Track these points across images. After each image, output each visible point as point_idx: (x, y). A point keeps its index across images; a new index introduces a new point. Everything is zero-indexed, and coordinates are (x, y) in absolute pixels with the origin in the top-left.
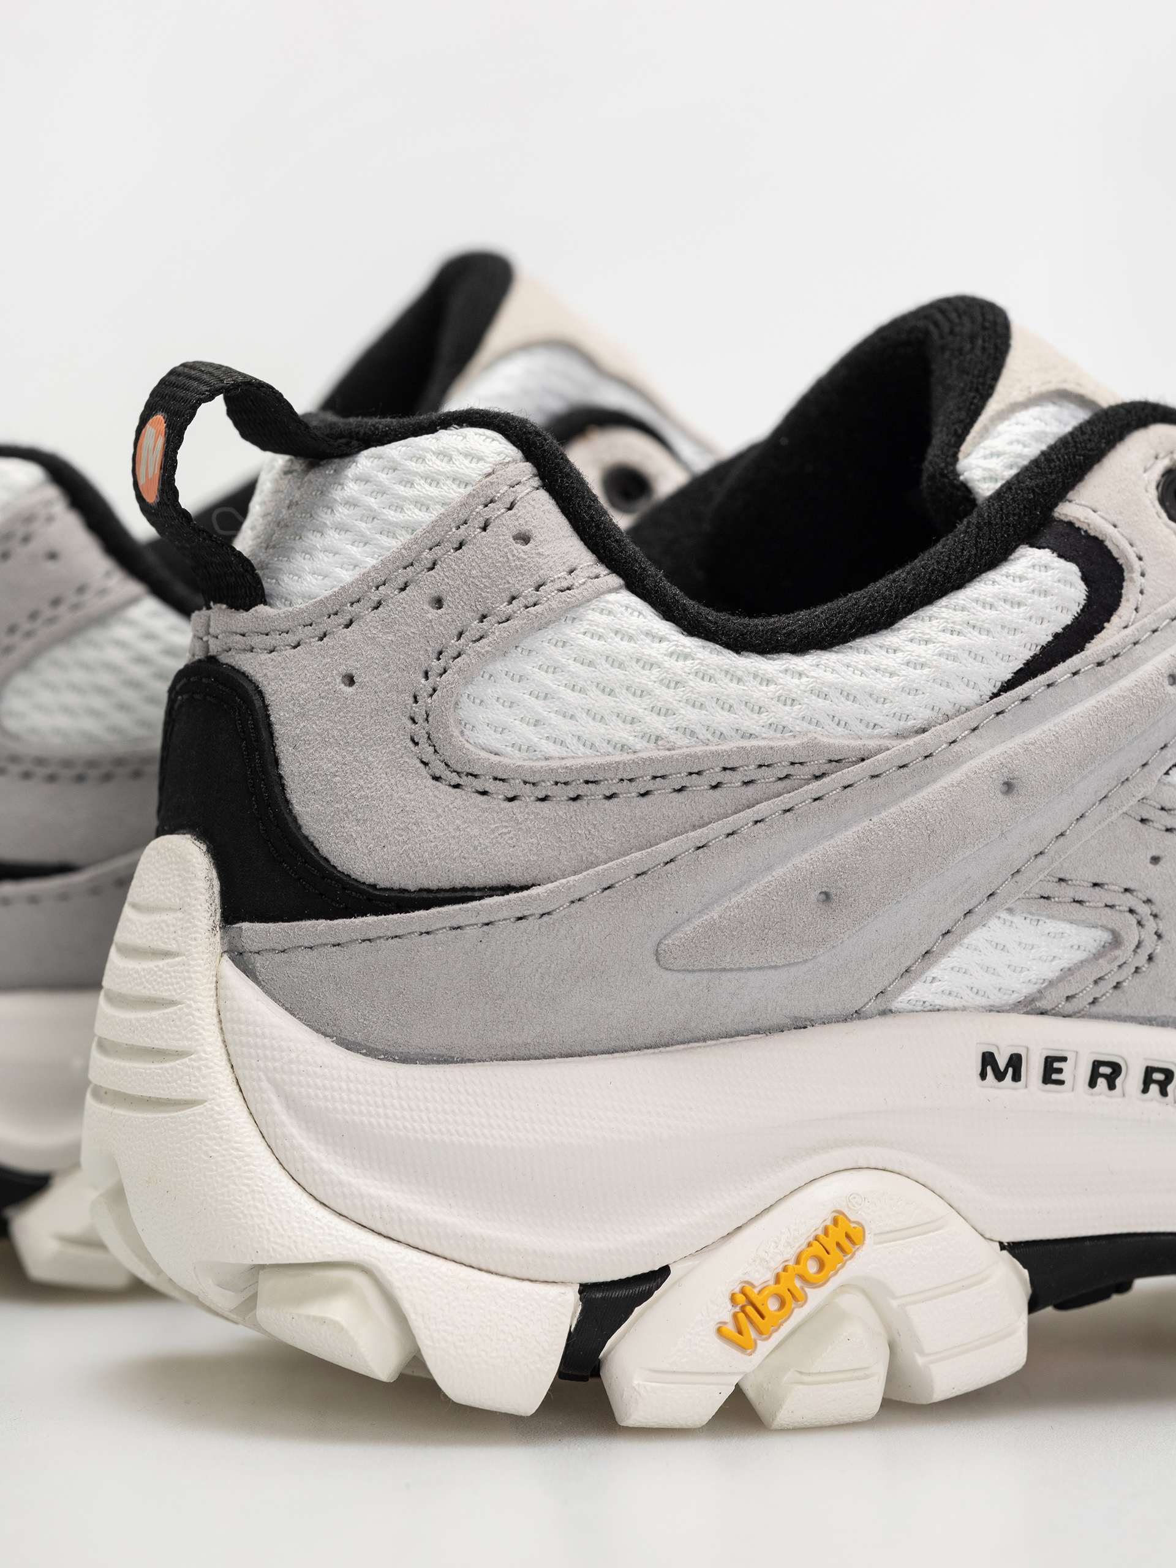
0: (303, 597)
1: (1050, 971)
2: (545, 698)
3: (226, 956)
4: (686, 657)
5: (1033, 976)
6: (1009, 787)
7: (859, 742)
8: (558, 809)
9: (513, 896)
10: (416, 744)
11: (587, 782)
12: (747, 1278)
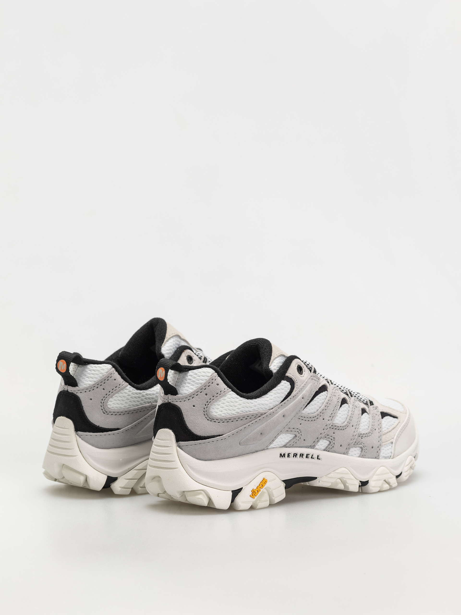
0: (184, 394)
1: (287, 441)
2: (223, 408)
3: (177, 447)
4: (241, 401)
5: (285, 442)
6: (284, 416)
7: (265, 411)
8: (225, 424)
9: (221, 436)
10: (205, 415)
11: (229, 419)
12: (253, 488)
